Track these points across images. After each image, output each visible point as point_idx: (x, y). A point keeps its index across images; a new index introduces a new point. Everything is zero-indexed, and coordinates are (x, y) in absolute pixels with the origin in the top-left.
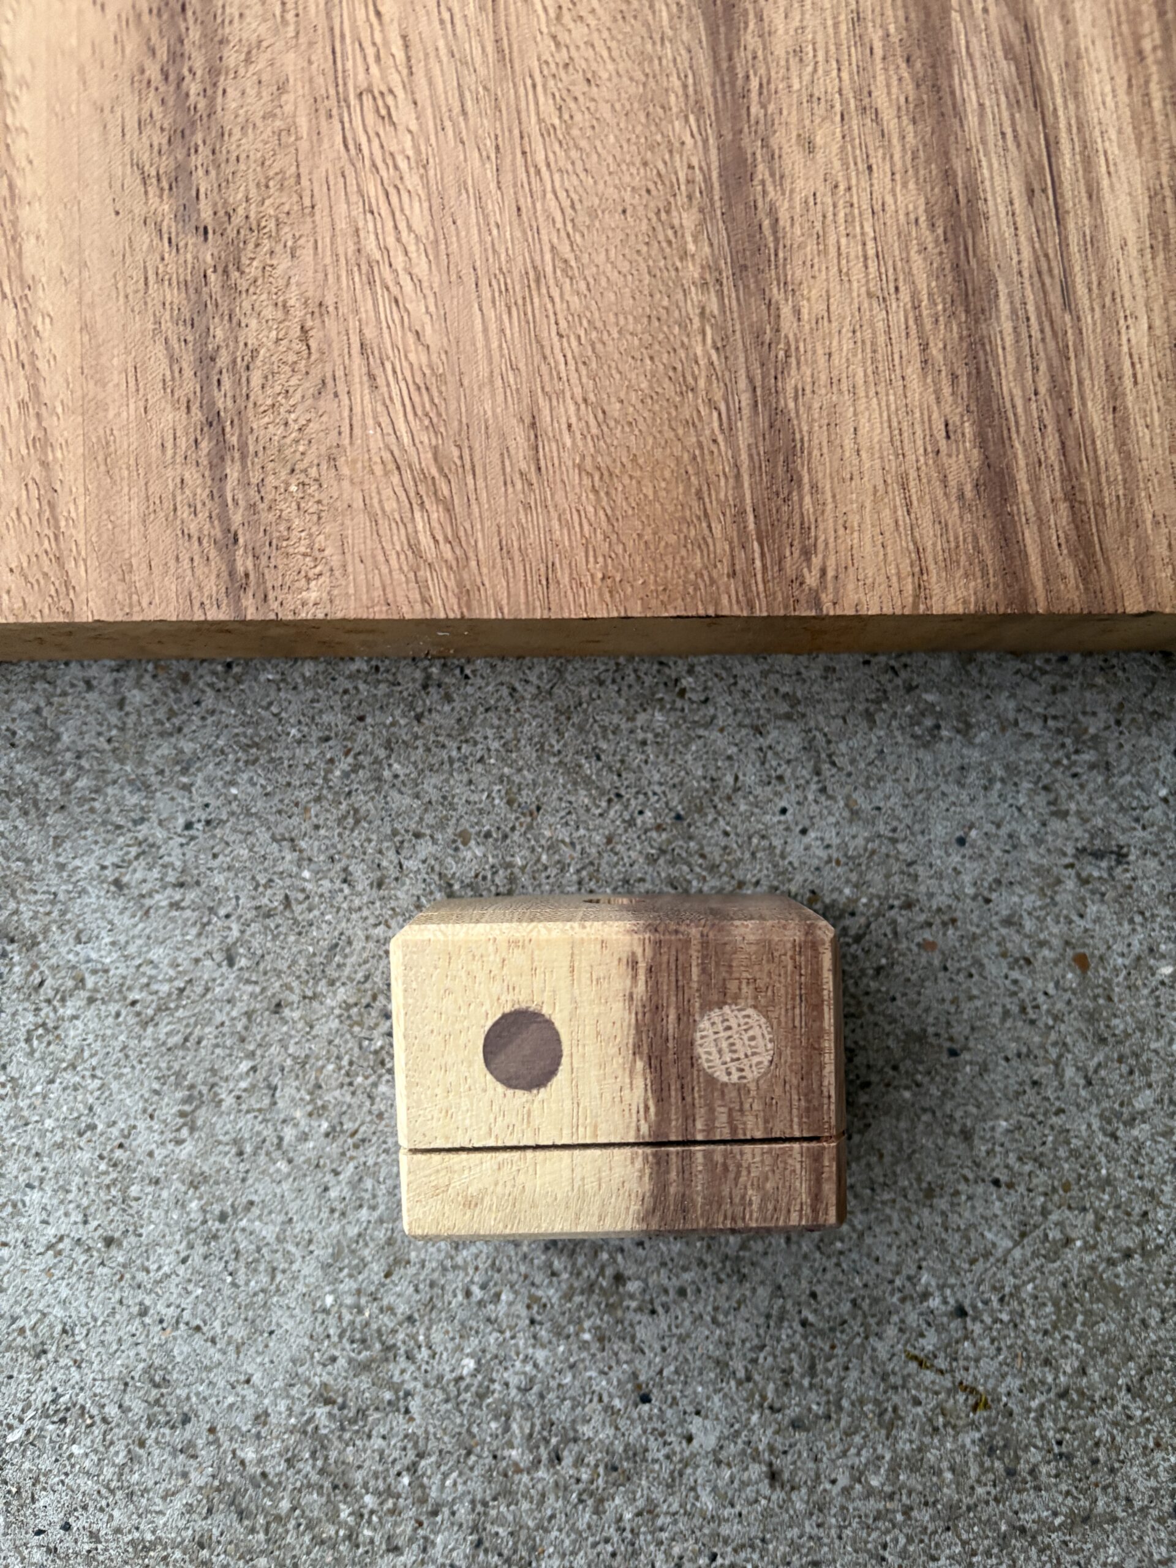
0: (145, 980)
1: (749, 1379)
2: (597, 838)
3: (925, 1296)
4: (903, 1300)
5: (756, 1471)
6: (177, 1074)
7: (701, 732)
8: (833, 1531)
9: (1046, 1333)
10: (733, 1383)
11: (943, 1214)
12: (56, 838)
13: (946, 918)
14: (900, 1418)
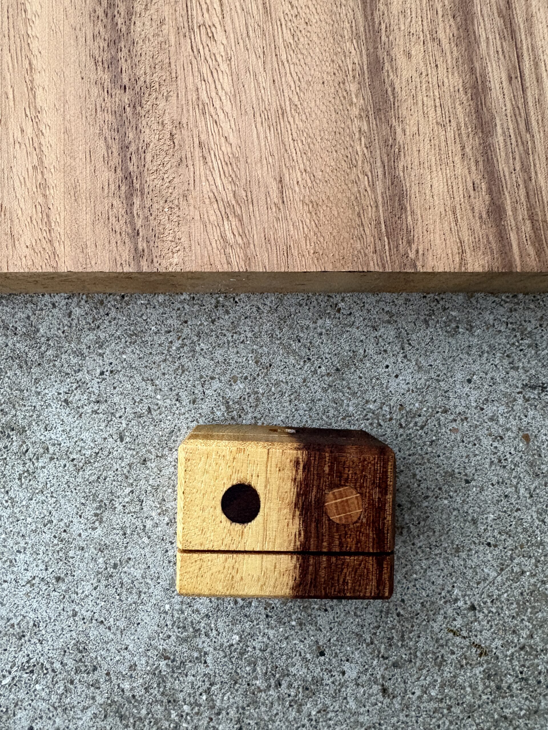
0: (79, 449)
1: (372, 643)
2: (299, 380)
3: (456, 600)
4: (445, 602)
5: (376, 688)
6: (94, 495)
7: (348, 329)
8: (413, 719)
9: (513, 617)
10: (364, 645)
11: (464, 560)
12: (36, 379)
13: (463, 417)
14: (445, 661)
